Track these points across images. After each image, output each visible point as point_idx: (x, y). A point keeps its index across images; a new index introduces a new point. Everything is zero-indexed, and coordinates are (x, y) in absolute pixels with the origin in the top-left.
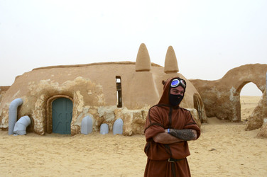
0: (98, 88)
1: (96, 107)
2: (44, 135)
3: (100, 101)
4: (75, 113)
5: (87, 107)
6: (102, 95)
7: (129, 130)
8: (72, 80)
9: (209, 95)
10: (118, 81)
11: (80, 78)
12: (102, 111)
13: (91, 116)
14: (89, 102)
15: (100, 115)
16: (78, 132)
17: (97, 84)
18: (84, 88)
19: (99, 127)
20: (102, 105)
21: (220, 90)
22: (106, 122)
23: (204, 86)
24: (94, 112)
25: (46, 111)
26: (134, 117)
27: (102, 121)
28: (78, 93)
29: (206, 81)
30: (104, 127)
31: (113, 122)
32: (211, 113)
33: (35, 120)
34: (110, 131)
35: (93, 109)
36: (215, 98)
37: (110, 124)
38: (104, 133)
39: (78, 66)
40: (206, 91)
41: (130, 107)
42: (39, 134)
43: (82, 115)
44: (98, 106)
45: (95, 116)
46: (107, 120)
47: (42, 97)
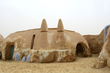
1: (21, 49)
2: (5, 60)
3: (24, 46)
5: (18, 49)
6: (25, 44)
7: (31, 60)
8: (16, 37)
9: (94, 42)
12: (24, 50)
13: (19, 53)
14: (19, 47)
15: (23, 53)
16: (14, 60)
17: (24, 39)
18: (19, 41)
19: (22, 58)
20: (24, 48)
21: (100, 40)
22: (25, 56)
23: (92, 38)
24: (20, 51)
25: (7, 51)
26: (34, 54)
27: (23, 55)
28: (16, 43)
29: (93, 35)
30: (24, 58)
32: (96, 51)
33: (2, 54)
35: (20, 50)
36: (97, 44)
40: (93, 40)
42: (3, 60)
43: (16, 53)
45: (21, 53)
46: (25, 55)
47: (6, 45)
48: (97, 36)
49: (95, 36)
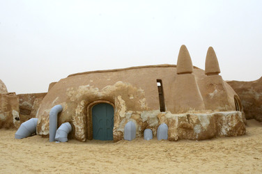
0: (139, 92)
1: (139, 112)
2: (85, 142)
3: (143, 106)
4: (117, 119)
5: (130, 112)
6: (144, 99)
7: (174, 135)
8: (112, 85)
9: (246, 96)
10: (159, 84)
11: (119, 83)
12: (145, 116)
13: (134, 121)
14: (131, 107)
15: (144, 120)
16: (120, 138)
17: (138, 88)
18: (125, 93)
19: (142, 132)
20: (145, 110)
21: (258, 91)
22: (149, 128)
23: (240, 87)
24: (137, 117)
25: (86, 117)
26: (179, 122)
27: (145, 126)
28: (119, 98)
29: (243, 82)
30: (148, 132)
31: (157, 127)
32: (250, 115)
33: (76, 126)
34: (155, 136)
35: (136, 114)
36: (253, 100)
37: (154, 130)
38: (148, 139)
39: (116, 71)
40: (244, 92)
41: (174, 112)
42: (80, 140)
43: (124, 120)
44: (141, 110)
45: (138, 121)
46: (150, 125)
47: (82, 103)
48: (253, 84)
49: (246, 83)
